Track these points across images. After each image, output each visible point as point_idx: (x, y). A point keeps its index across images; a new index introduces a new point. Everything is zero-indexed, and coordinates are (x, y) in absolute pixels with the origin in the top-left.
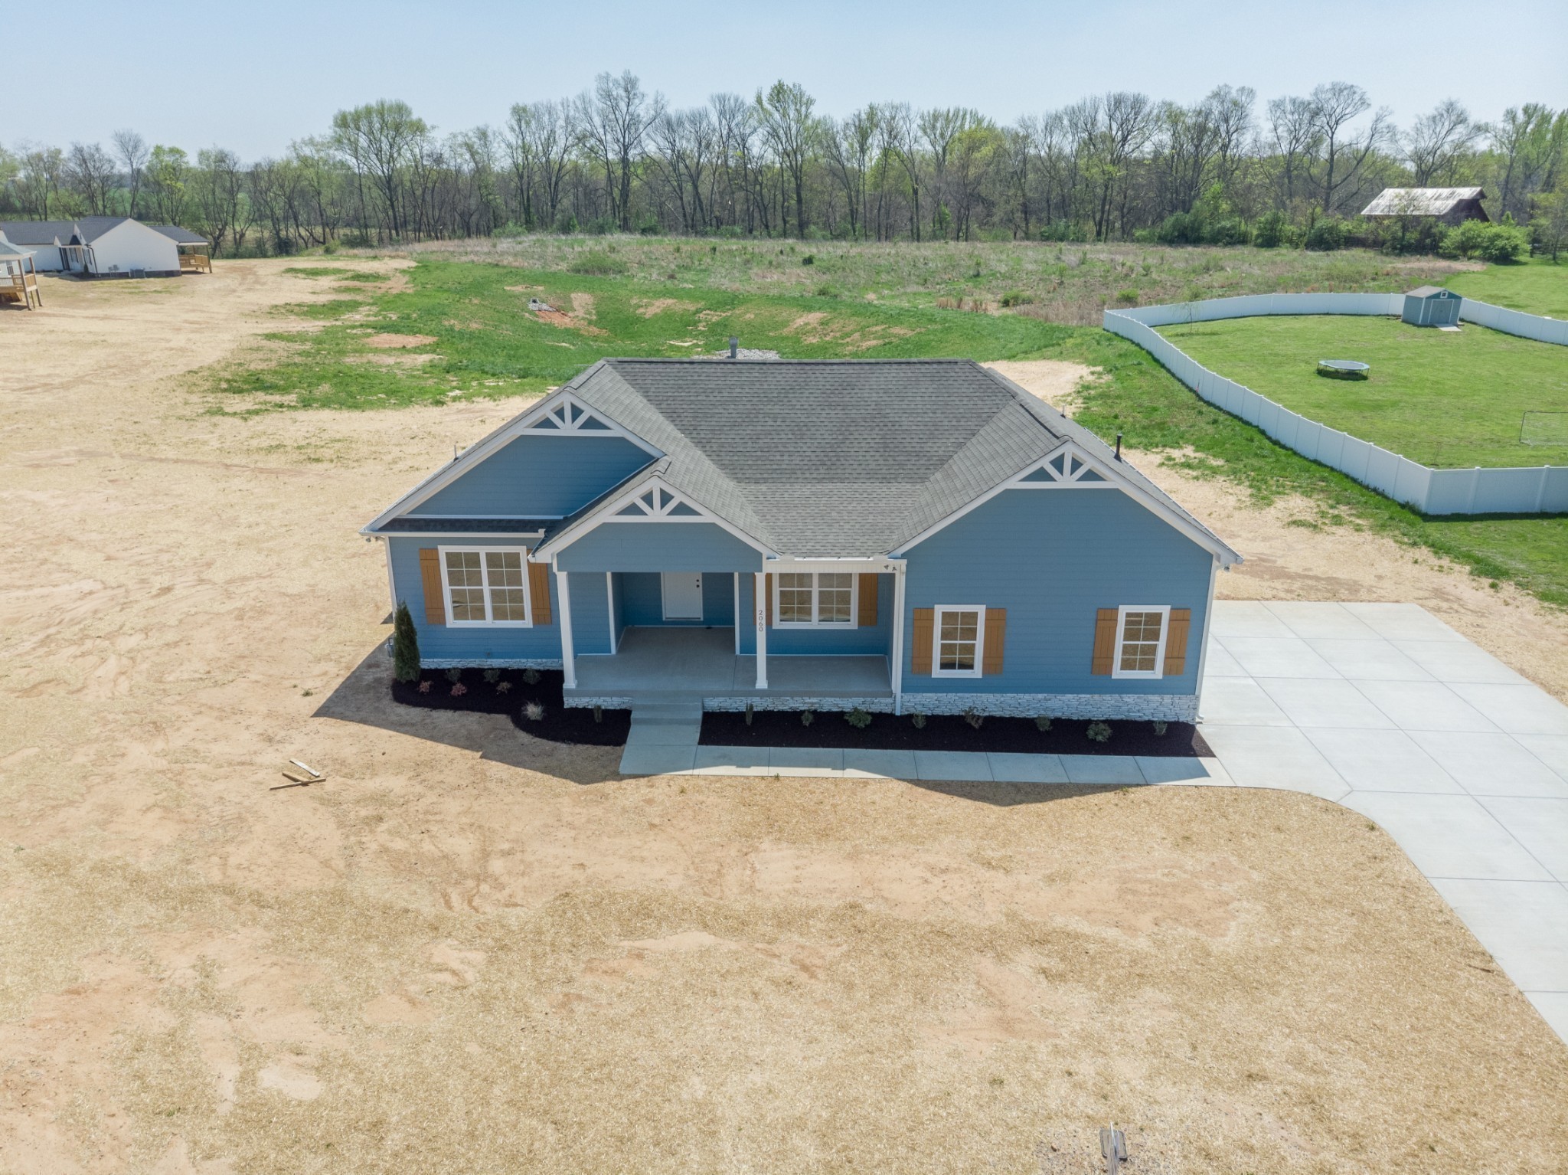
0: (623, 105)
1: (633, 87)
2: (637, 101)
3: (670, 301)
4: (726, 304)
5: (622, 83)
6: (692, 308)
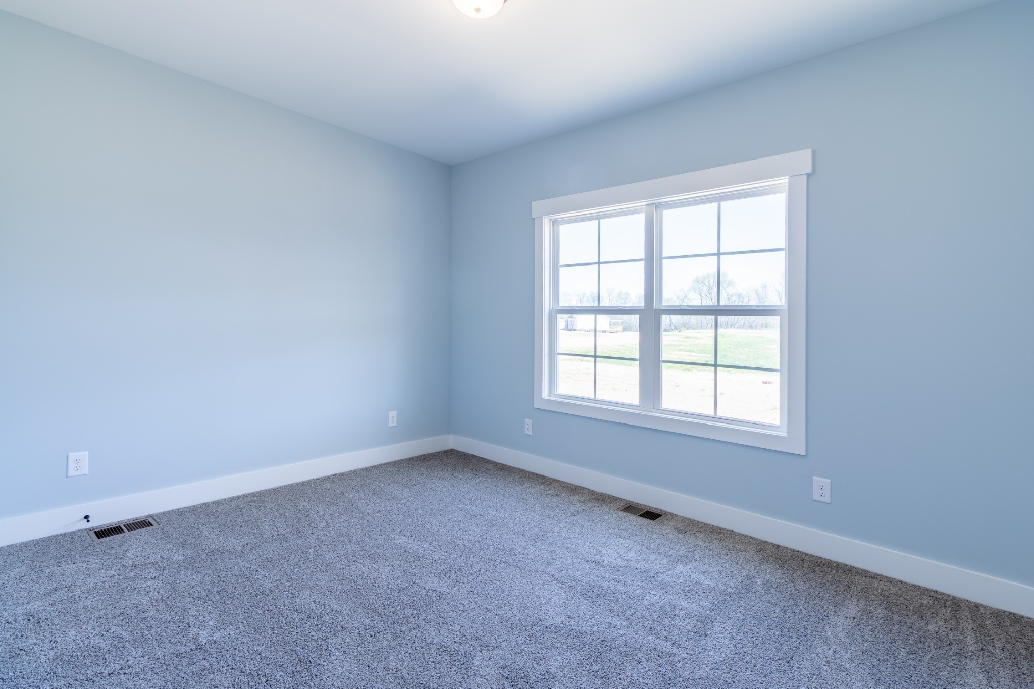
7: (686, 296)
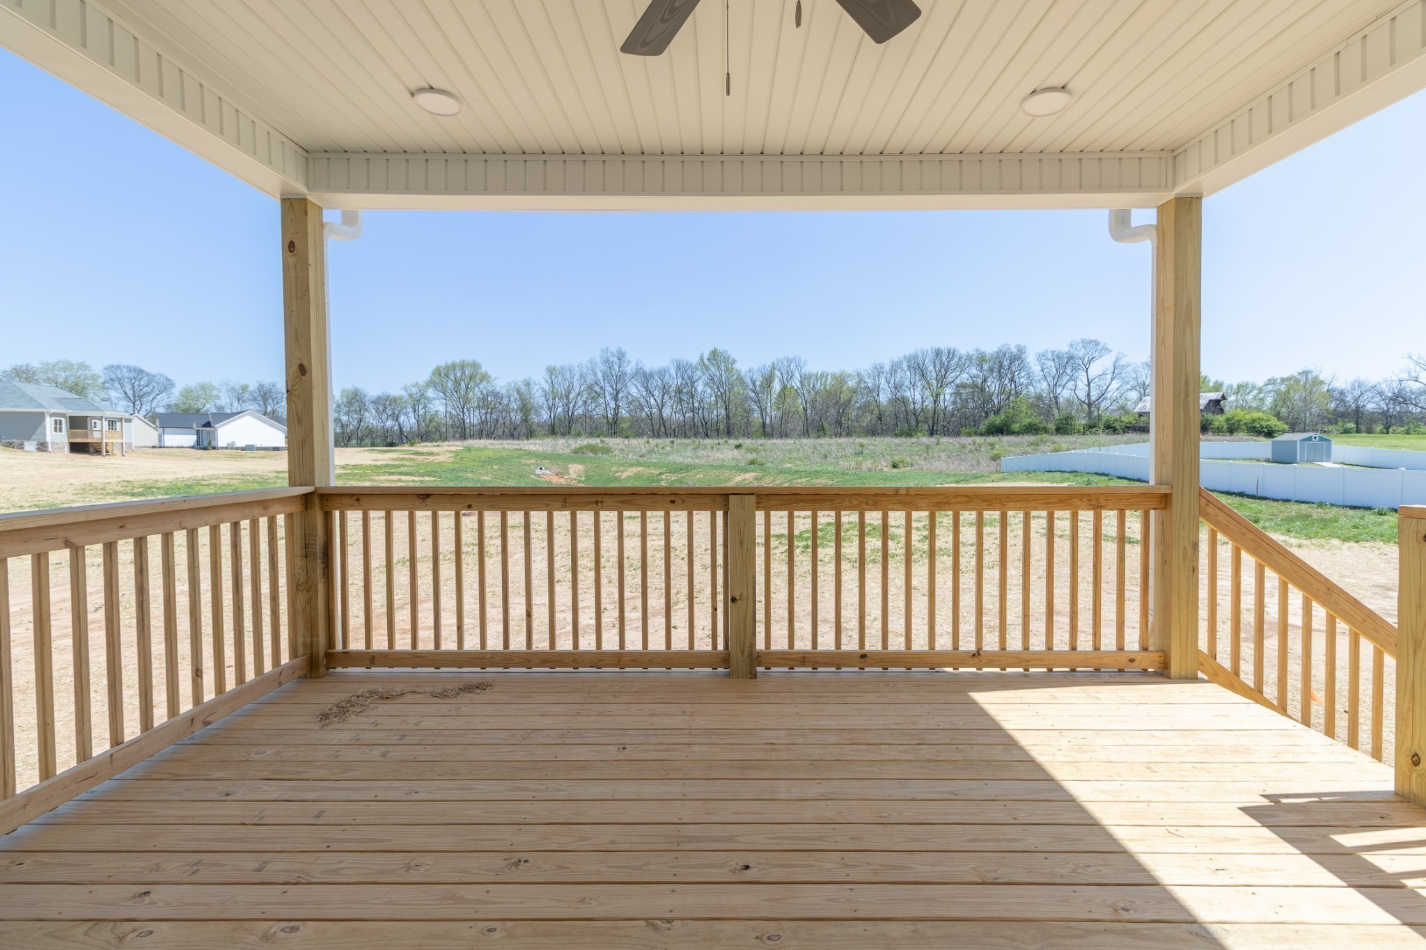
0: (616, 367)
1: (623, 356)
2: (625, 365)
3: (640, 468)
4: (682, 469)
5: (616, 354)
6: (657, 472)
7: (422, 395)
